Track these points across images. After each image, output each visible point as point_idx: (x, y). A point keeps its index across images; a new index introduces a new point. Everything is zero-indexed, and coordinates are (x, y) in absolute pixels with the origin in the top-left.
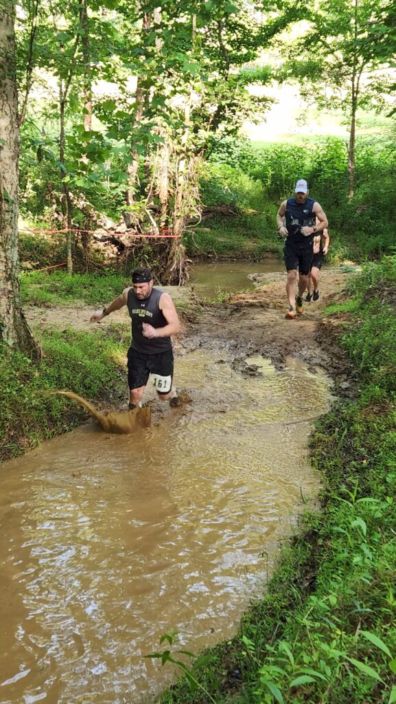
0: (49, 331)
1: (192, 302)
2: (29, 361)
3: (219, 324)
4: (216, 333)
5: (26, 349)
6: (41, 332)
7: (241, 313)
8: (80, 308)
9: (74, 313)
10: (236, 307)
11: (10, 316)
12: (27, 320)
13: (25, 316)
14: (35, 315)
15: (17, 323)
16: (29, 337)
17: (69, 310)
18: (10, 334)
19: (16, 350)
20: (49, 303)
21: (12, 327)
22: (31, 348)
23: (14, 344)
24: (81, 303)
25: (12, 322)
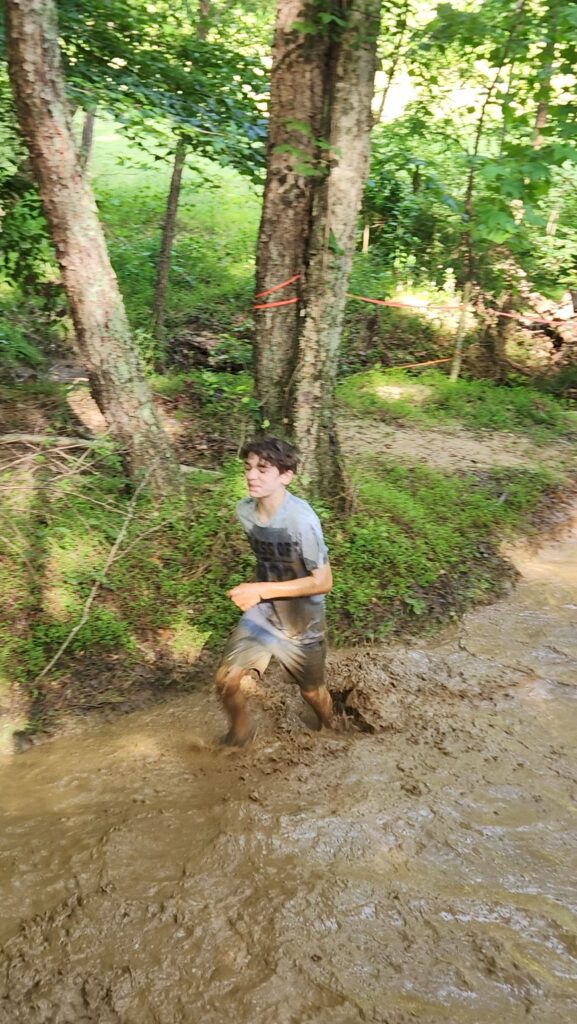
5: (330, 493)
8: (453, 434)
11: (312, 438)
13: (337, 439)
15: (321, 451)
16: (338, 474)
20: (405, 421)
22: (338, 493)
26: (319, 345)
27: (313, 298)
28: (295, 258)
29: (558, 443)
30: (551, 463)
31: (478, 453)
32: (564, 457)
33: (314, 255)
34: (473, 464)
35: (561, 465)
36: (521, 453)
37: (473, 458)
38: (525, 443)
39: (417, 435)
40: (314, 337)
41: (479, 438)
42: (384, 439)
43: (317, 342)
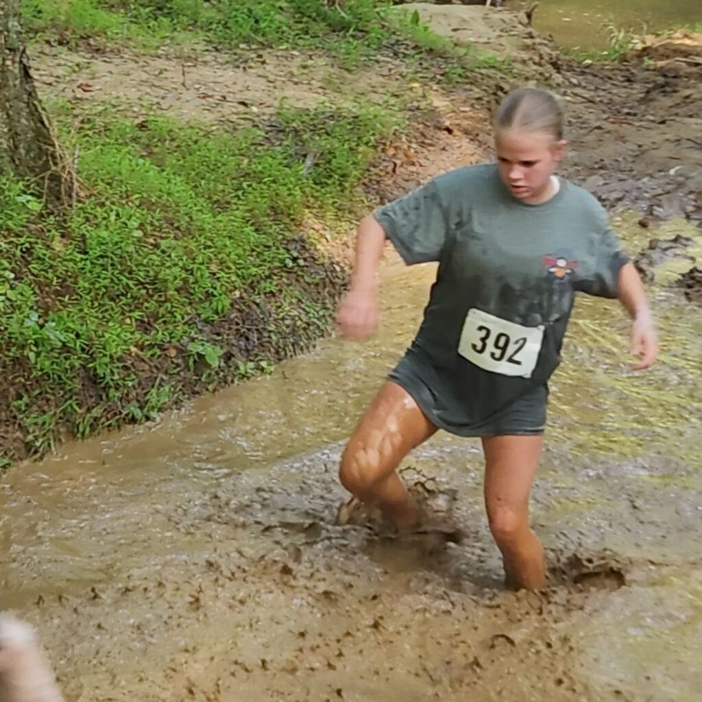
0: (99, 122)
1: (525, 56)
3: (608, 126)
4: (596, 154)
5: (32, 170)
6: (77, 123)
7: (677, 98)
8: (191, 60)
9: (174, 72)
10: (661, 80)
12: (36, 84)
13: (32, 72)
14: (60, 71)
16: (42, 135)
17: (159, 64)
20: (101, 40)
22: (46, 167)
24: (192, 42)
29: (378, 61)
30: (376, 98)
31: (247, 88)
32: (393, 86)
34: (242, 108)
35: (393, 100)
36: (320, 84)
37: (240, 97)
38: (321, 65)
39: (133, 65)
41: (240, 64)
42: (74, 76)
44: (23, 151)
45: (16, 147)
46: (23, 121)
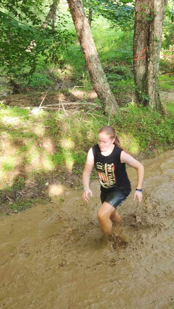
0: (169, 103)
2: (160, 115)
5: (159, 110)
6: (166, 103)
11: (153, 95)
12: (160, 97)
13: (159, 95)
14: (163, 95)
15: (156, 98)
16: (160, 104)
18: (153, 103)
19: (154, 110)
20: (170, 90)
21: (153, 100)
22: (161, 109)
23: (154, 107)
25: (154, 97)
26: (154, 68)
27: (151, 55)
28: (145, 44)
33: (151, 43)
40: (152, 66)
43: (153, 67)
44: (158, 107)
45: (157, 106)
46: (158, 102)
